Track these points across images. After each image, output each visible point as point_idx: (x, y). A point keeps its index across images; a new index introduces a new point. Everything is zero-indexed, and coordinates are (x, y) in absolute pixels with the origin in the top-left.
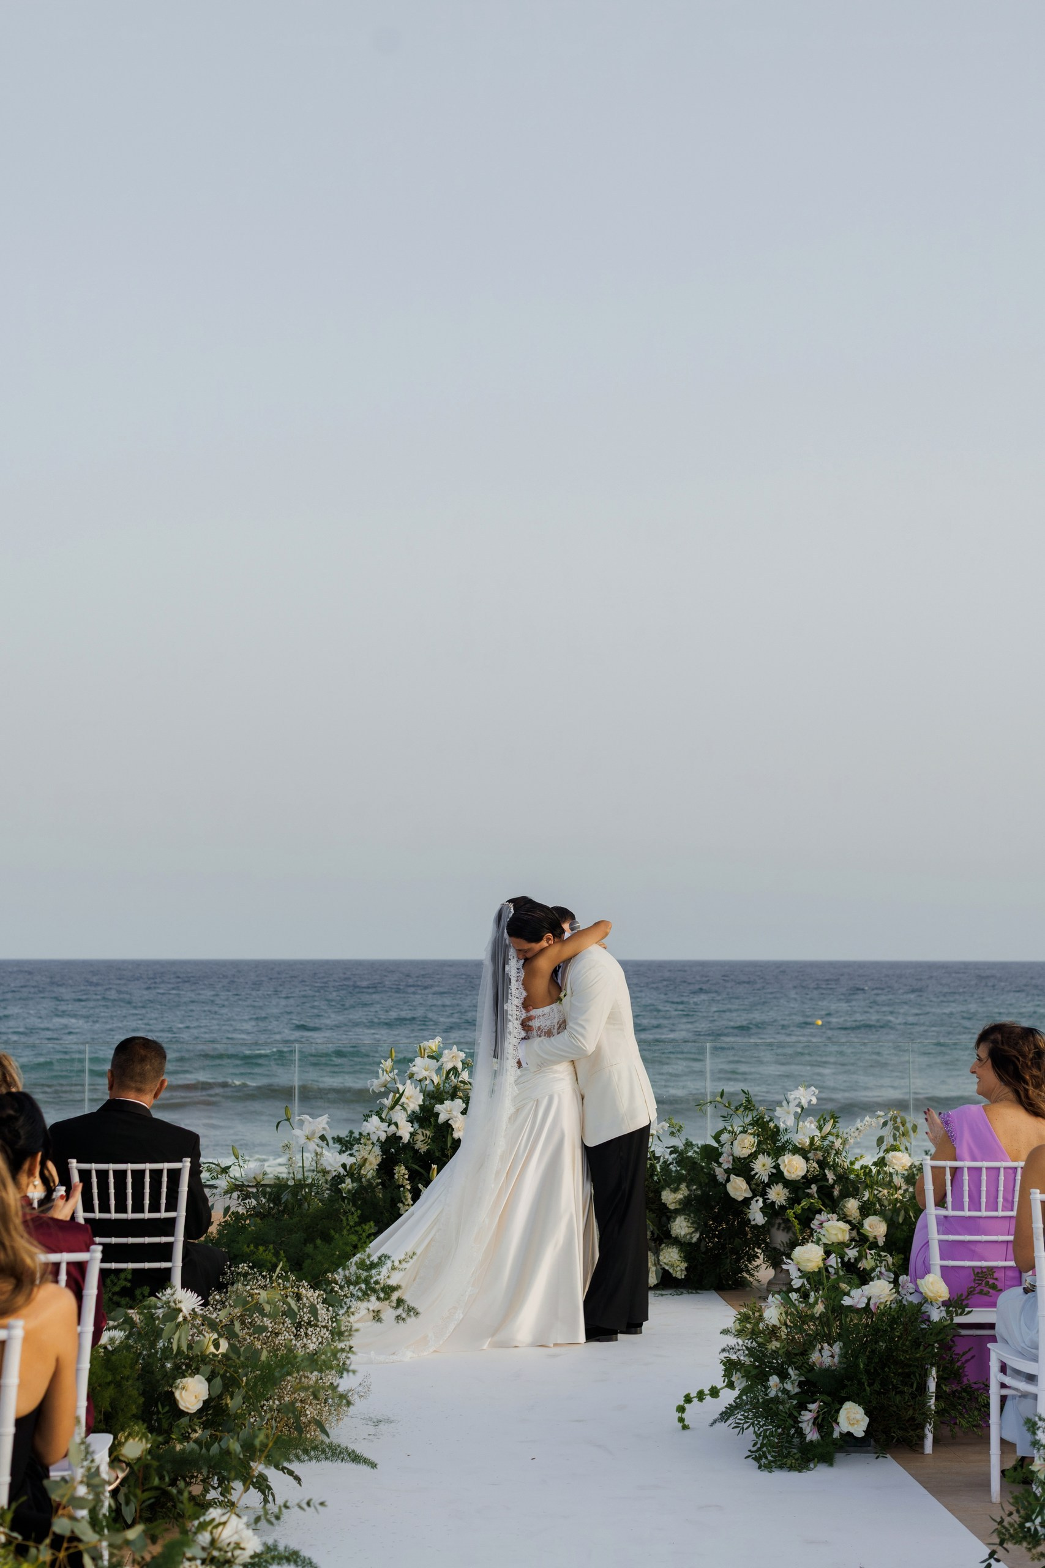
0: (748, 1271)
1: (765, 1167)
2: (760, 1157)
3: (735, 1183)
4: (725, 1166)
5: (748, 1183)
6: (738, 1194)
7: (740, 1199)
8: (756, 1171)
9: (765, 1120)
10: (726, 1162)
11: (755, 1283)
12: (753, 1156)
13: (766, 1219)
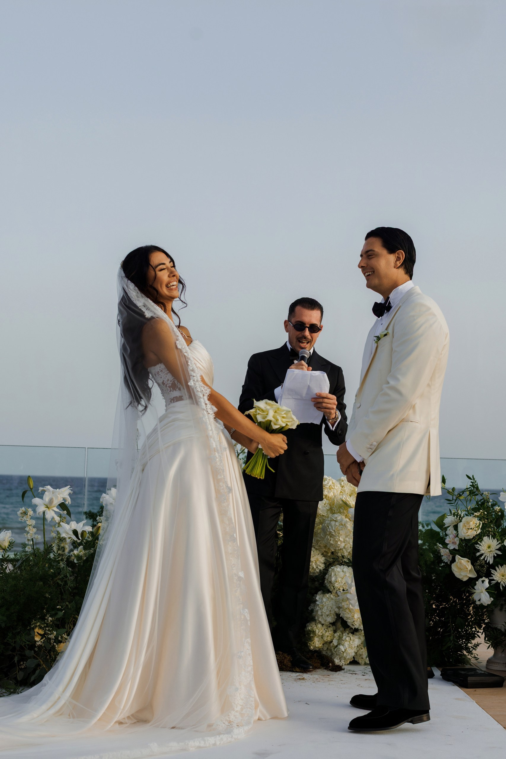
0: (467, 649)
1: (491, 549)
2: (485, 538)
3: (461, 563)
4: (451, 547)
5: (472, 564)
6: (463, 574)
7: (465, 579)
8: (482, 552)
9: (490, 504)
10: (452, 542)
11: (473, 661)
12: (479, 538)
13: (492, 599)
